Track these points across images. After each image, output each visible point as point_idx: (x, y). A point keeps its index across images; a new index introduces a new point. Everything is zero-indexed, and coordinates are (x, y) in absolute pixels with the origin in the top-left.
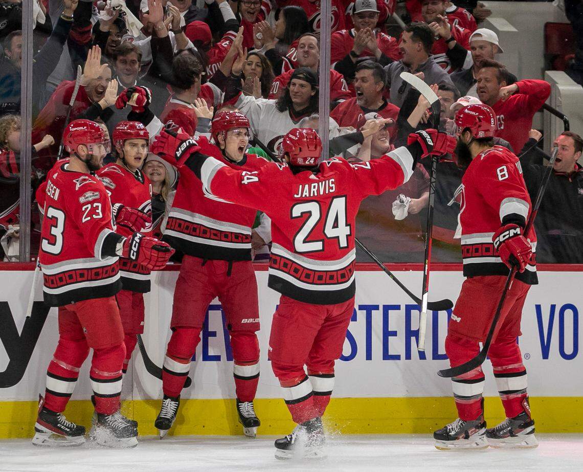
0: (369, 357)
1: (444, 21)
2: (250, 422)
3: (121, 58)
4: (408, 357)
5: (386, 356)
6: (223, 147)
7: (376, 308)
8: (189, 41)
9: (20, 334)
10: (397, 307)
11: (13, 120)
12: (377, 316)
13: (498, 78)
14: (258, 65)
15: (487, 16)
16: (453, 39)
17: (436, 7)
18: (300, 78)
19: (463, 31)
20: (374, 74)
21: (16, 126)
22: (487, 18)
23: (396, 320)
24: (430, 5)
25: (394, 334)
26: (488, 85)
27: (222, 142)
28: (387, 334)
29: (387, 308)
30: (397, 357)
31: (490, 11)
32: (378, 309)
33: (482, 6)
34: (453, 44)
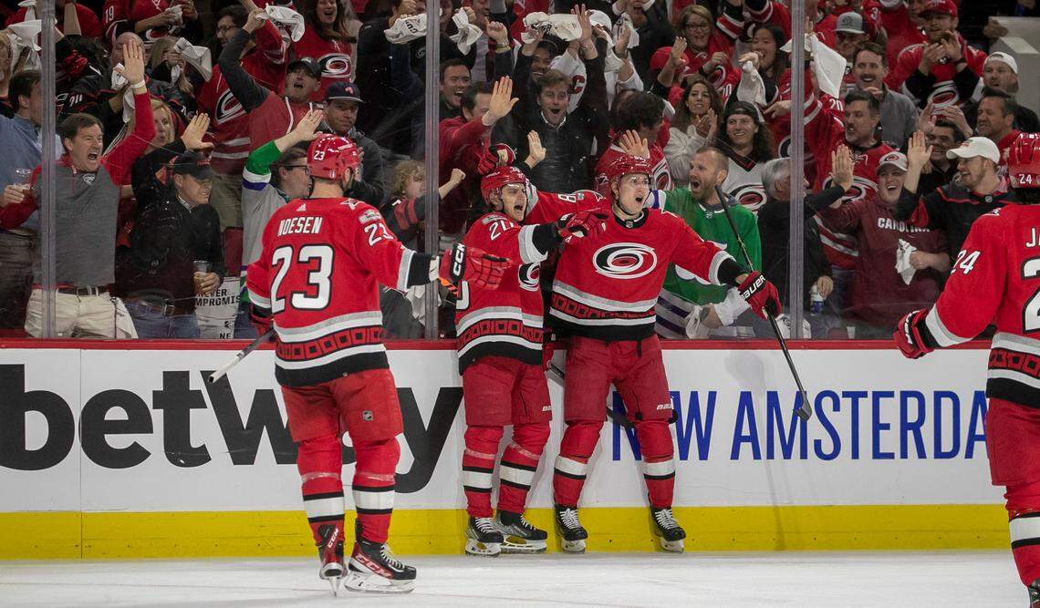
0: (855, 455)
1: (954, 39)
2: (675, 534)
3: (547, 89)
4: (904, 455)
5: (877, 454)
6: (617, 198)
7: (864, 394)
8: (635, 71)
9: (426, 428)
10: (890, 394)
11: (415, 168)
12: (865, 405)
13: (1002, 109)
14: (705, 96)
15: (1002, 36)
16: (962, 60)
17: (941, 22)
18: (738, 113)
19: (978, 53)
20: (869, 107)
21: (417, 175)
22: (1002, 39)
23: (890, 410)
24: (934, 20)
25: (887, 427)
26: (991, 118)
27: (616, 192)
28: (878, 427)
29: (877, 396)
30: (891, 456)
31: (1004, 29)
32: (866, 397)
33: (996, 23)
34: (962, 66)
